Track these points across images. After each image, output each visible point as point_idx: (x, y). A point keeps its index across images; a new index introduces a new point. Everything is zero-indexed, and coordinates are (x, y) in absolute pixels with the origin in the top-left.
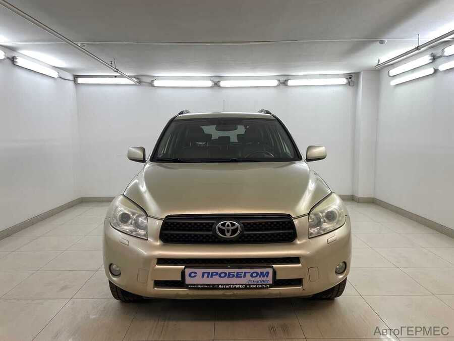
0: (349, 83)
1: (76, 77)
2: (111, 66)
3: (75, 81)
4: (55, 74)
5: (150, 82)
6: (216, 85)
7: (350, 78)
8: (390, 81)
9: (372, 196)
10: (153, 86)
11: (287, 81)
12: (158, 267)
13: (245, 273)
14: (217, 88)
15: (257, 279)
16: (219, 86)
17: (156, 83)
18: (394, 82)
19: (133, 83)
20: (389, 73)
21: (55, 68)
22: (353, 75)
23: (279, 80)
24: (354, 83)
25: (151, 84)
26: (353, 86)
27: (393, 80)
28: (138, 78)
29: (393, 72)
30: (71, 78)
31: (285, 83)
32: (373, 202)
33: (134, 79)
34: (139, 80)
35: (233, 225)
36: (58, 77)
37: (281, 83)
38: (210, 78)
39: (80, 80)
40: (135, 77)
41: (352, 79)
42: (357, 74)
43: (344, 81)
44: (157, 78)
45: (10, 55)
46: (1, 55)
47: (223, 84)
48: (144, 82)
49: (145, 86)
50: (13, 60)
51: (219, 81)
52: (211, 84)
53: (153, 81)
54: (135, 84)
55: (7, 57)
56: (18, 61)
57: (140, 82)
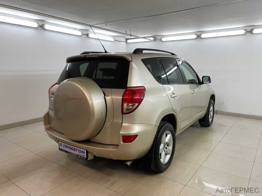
1: (127, 39)
2: (126, 33)
3: (126, 42)
4: (112, 39)
5: (160, 39)
6: (199, 37)
10: (162, 41)
11: (252, 30)
14: (199, 39)
16: (201, 38)
21: (112, 36)
30: (124, 40)
31: (251, 32)
36: (114, 41)
37: (248, 32)
38: (195, 33)
39: (129, 41)
44: (164, 36)
45: (86, 33)
46: (79, 33)
47: (203, 36)
48: (158, 39)
49: (157, 41)
50: (87, 35)
51: (201, 34)
52: (196, 36)
53: (162, 38)
54: (151, 41)
55: (83, 34)
56: (89, 35)
57: (155, 39)
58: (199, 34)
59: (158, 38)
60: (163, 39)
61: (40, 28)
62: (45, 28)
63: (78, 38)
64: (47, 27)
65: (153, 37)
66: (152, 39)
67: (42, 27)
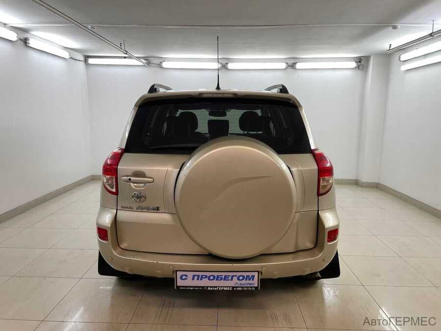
0: (358, 67)
1: (87, 57)
2: (120, 48)
3: (86, 61)
4: (66, 55)
5: (159, 63)
6: (224, 67)
7: (360, 62)
8: (400, 67)
9: (377, 181)
10: (162, 67)
11: (295, 64)
14: (224, 70)
16: (227, 69)
17: (165, 65)
18: (404, 68)
19: (141, 64)
20: (400, 57)
21: (66, 48)
22: (362, 58)
23: (287, 63)
24: (363, 67)
25: (160, 65)
26: (362, 70)
27: (403, 65)
28: (147, 59)
29: (404, 57)
30: (82, 58)
31: (293, 66)
32: (376, 187)
33: (143, 60)
34: (148, 61)
36: (69, 58)
37: (290, 66)
39: (91, 61)
40: (144, 58)
41: (362, 62)
42: (367, 58)
43: (353, 64)
44: (164, 60)
48: (154, 64)
49: (153, 67)
50: (26, 41)
51: (228, 63)
52: (220, 66)
53: (161, 63)
54: (143, 65)
55: (19, 39)
56: (30, 42)
57: (149, 63)
58: (224, 62)
59: (155, 61)
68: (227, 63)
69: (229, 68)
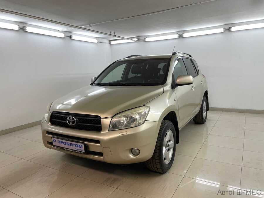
1: (110, 41)
2: (110, 34)
3: (110, 43)
4: (96, 41)
6: (181, 36)
11: (230, 28)
12: (47, 135)
13: (73, 144)
14: (181, 38)
15: (78, 148)
16: (183, 37)
21: (96, 38)
23: (225, 28)
25: (144, 41)
30: (108, 42)
31: (229, 30)
35: (73, 119)
37: (226, 30)
38: (177, 33)
39: (112, 43)
44: (147, 37)
45: (69, 35)
46: (62, 35)
47: (185, 35)
48: (141, 40)
49: (141, 42)
50: (70, 37)
52: (178, 36)
53: (145, 39)
54: (135, 42)
55: (66, 36)
56: (73, 37)
57: (139, 40)
58: (181, 33)
59: (142, 38)
60: (147, 40)
61: (21, 30)
62: (26, 30)
63: (61, 40)
64: (28, 29)
65: (137, 37)
66: (136, 39)
67: (23, 29)
68: (182, 34)
69: (184, 37)
